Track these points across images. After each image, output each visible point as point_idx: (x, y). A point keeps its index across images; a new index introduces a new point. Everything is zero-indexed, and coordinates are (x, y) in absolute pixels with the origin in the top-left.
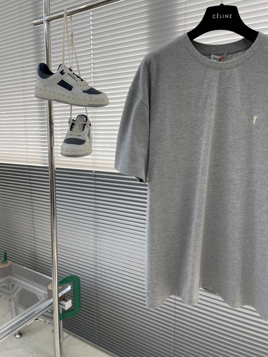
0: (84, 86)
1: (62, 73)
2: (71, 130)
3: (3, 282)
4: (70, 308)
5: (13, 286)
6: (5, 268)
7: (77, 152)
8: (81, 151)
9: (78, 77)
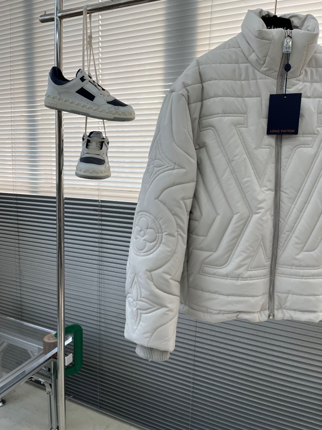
0: (107, 96)
1: (82, 79)
2: (87, 147)
4: (71, 364)
7: (98, 173)
8: (102, 173)
9: (98, 85)
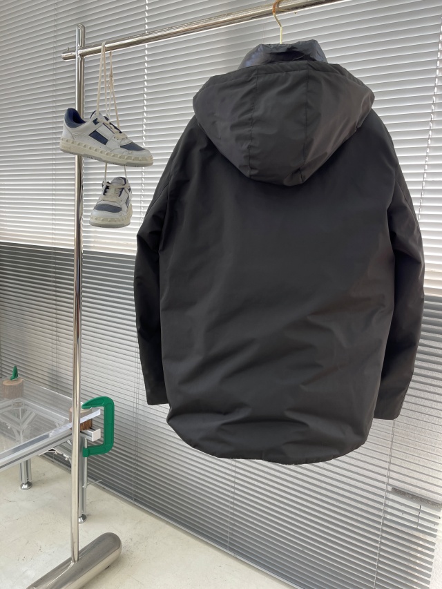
0: (122, 139)
1: (95, 122)
2: (104, 194)
3: (10, 406)
5: (24, 411)
6: (15, 387)
9: (115, 128)
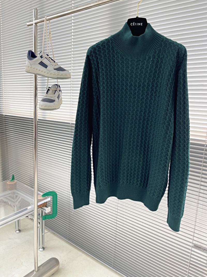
0: (55, 65)
1: (41, 57)
2: (47, 93)
3: (10, 194)
6: (12, 185)
7: (48, 107)
